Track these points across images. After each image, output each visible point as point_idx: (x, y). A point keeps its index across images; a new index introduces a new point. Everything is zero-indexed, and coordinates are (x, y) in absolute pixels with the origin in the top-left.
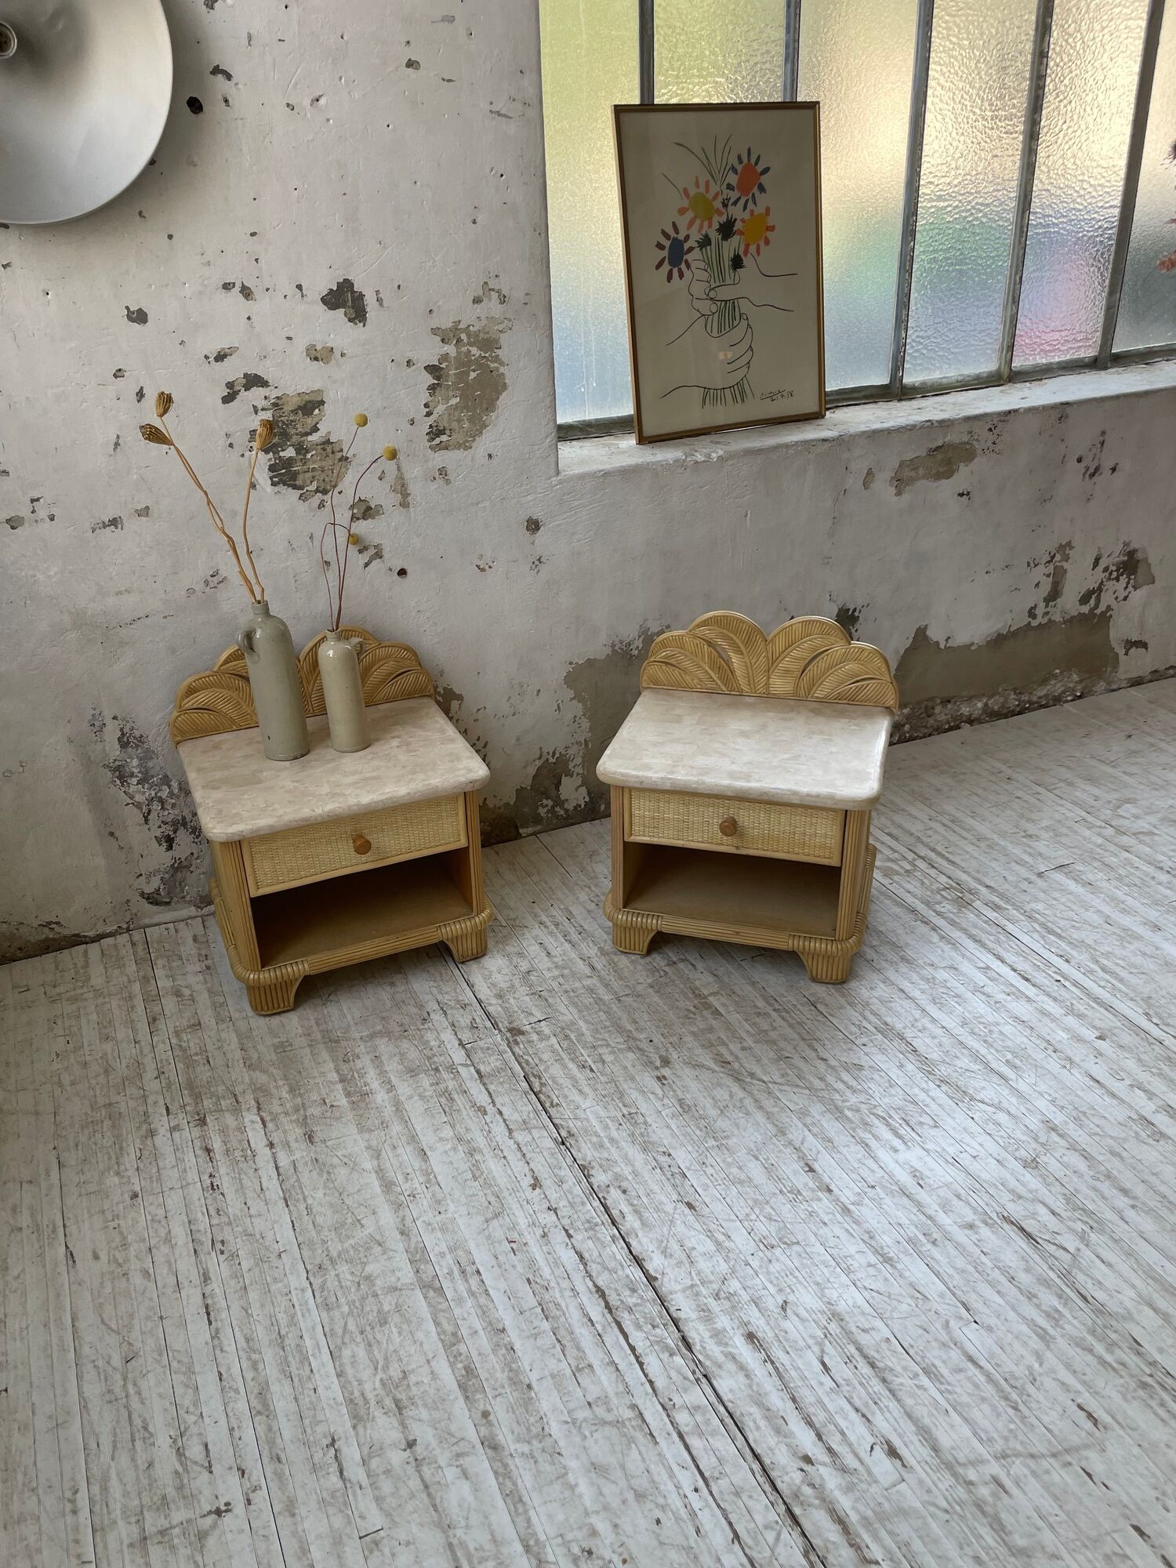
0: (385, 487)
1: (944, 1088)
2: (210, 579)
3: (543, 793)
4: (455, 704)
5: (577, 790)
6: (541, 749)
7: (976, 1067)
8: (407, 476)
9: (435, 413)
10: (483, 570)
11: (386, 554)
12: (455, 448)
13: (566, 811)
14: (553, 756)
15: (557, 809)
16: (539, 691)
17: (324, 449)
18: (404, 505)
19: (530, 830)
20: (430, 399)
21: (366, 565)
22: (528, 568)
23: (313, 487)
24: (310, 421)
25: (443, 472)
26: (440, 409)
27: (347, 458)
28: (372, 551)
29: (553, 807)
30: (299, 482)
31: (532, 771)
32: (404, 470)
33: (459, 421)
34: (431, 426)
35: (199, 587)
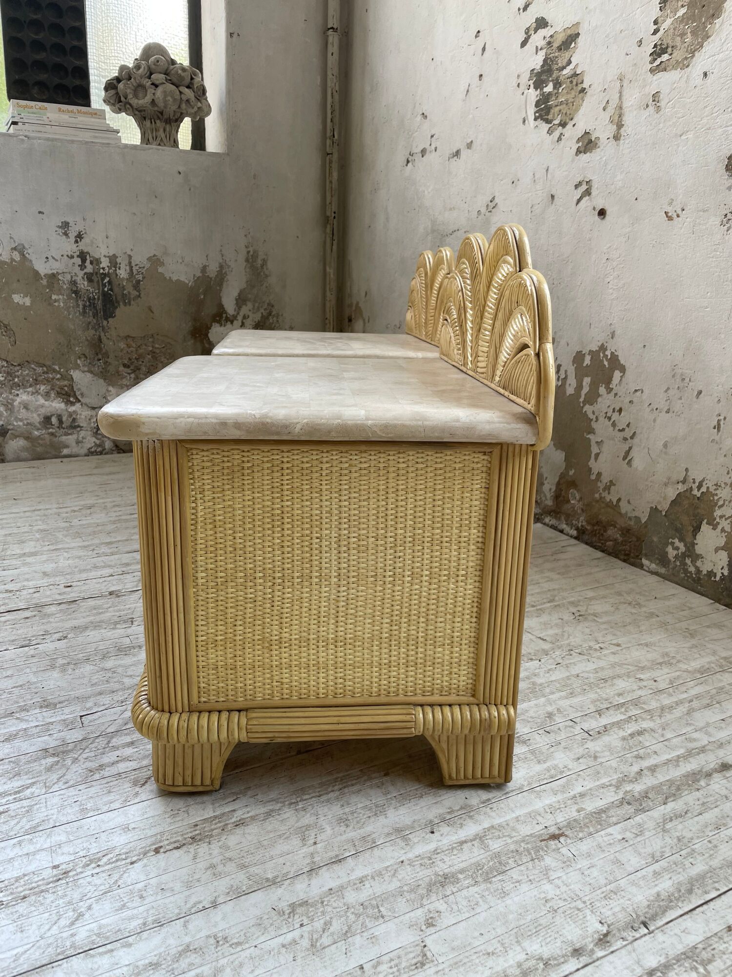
0: (606, 116)
1: (48, 873)
2: (490, 204)
3: (677, 530)
4: (617, 374)
5: (717, 550)
6: (687, 470)
7: (83, 933)
8: (624, 106)
9: (662, 29)
10: (670, 218)
11: (594, 192)
12: (674, 68)
13: (698, 571)
14: (699, 487)
15: (688, 561)
16: (700, 392)
17: (571, 82)
18: (617, 138)
19: (653, 566)
20: (660, 13)
21: (579, 201)
22: (718, 222)
23: (557, 122)
24: (566, 55)
25: (656, 97)
26: (666, 25)
27: (583, 90)
28: (584, 187)
29: (684, 556)
30: (550, 117)
31: (672, 493)
32: (624, 98)
33: (683, 35)
34: (655, 46)
35: (483, 210)
